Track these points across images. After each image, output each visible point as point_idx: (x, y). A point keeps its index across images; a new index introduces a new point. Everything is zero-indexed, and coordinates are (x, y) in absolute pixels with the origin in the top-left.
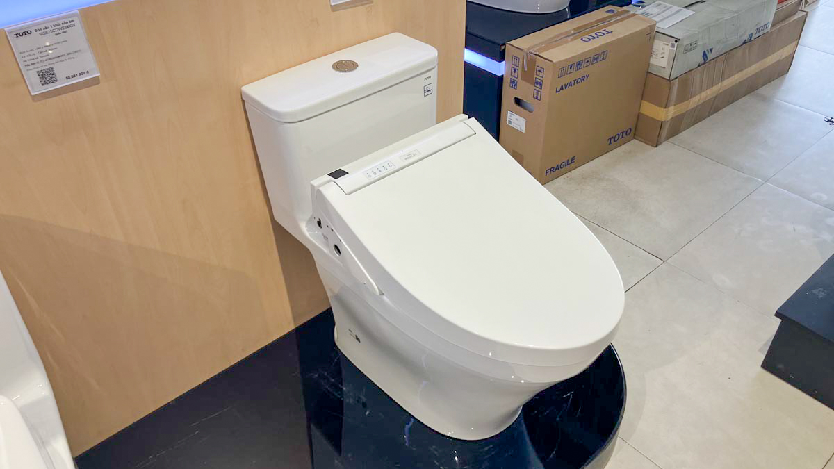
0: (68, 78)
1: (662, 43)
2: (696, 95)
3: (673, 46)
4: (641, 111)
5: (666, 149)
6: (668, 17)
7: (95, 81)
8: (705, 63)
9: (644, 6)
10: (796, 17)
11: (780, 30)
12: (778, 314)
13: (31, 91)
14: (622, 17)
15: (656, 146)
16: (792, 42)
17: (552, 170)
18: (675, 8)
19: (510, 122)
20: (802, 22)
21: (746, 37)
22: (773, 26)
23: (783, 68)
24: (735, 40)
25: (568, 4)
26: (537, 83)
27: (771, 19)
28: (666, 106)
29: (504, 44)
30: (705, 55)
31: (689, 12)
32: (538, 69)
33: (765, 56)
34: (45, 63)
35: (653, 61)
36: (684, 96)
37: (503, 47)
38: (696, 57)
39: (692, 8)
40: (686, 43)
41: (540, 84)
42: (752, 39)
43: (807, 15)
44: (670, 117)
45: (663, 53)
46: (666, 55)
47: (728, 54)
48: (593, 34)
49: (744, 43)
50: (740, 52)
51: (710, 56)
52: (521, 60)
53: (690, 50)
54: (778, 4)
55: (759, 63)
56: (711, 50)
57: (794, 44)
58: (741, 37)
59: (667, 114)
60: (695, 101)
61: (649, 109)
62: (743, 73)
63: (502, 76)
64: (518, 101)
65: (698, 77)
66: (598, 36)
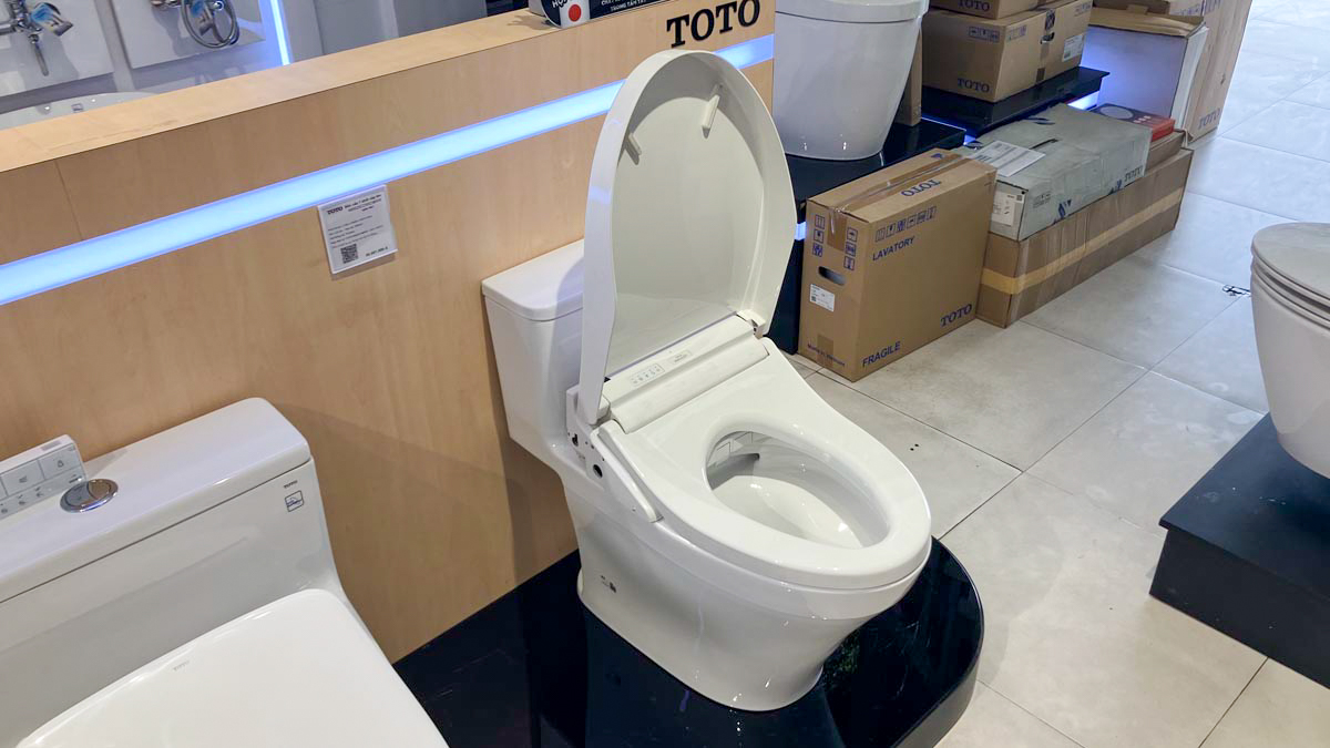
0: (368, 255)
1: (1006, 195)
2: (1054, 259)
3: (1019, 198)
4: (985, 282)
5: (1019, 332)
6: (1011, 161)
7: (391, 258)
8: (1062, 218)
9: (979, 148)
10: (1177, 157)
11: (1157, 175)
12: (1163, 523)
13: (333, 269)
14: (953, 162)
15: (1006, 327)
16: (1175, 190)
17: (871, 359)
18: (1020, 150)
19: (814, 299)
20: (1187, 164)
21: (1113, 185)
22: (1146, 170)
23: (1167, 223)
24: (1100, 188)
25: (881, 148)
26: (849, 248)
27: (1144, 162)
28: (1015, 275)
29: (805, 201)
30: (1061, 207)
31: (1037, 155)
32: (850, 231)
33: (1141, 207)
34: (351, 240)
35: (995, 218)
36: (1037, 262)
37: (803, 205)
38: (1049, 212)
39: (1043, 149)
40: (1035, 194)
41: (853, 250)
42: (1122, 186)
43: (1192, 154)
44: (1022, 288)
45: (1007, 208)
46: (1012, 210)
47: (1092, 207)
48: (917, 186)
49: (1112, 192)
50: (1107, 204)
51: (1068, 210)
52: (827, 219)
53: (1042, 203)
54: (1153, 140)
55: (1134, 217)
56: (1069, 202)
57: (1179, 191)
58: (1105, 186)
59: (1018, 285)
60: (1052, 268)
61: (992, 279)
62: (1113, 229)
63: (803, 240)
64: (823, 272)
65: (1055, 238)
66: (923, 189)
